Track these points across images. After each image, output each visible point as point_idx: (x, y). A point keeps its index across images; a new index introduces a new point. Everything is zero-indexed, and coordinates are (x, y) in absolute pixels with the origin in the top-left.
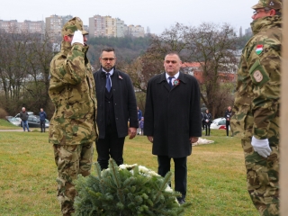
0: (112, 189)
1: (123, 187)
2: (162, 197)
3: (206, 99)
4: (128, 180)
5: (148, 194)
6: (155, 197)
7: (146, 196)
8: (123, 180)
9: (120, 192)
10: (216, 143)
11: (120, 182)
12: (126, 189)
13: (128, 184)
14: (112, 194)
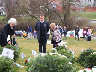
0: (48, 63)
1: (52, 62)
2: (68, 66)
3: (64, 21)
4: (54, 59)
5: (63, 65)
6: (65, 66)
7: (62, 66)
8: (52, 59)
9: (51, 64)
10: (69, 44)
11: (51, 60)
12: (54, 63)
13: (54, 61)
14: (47, 65)
